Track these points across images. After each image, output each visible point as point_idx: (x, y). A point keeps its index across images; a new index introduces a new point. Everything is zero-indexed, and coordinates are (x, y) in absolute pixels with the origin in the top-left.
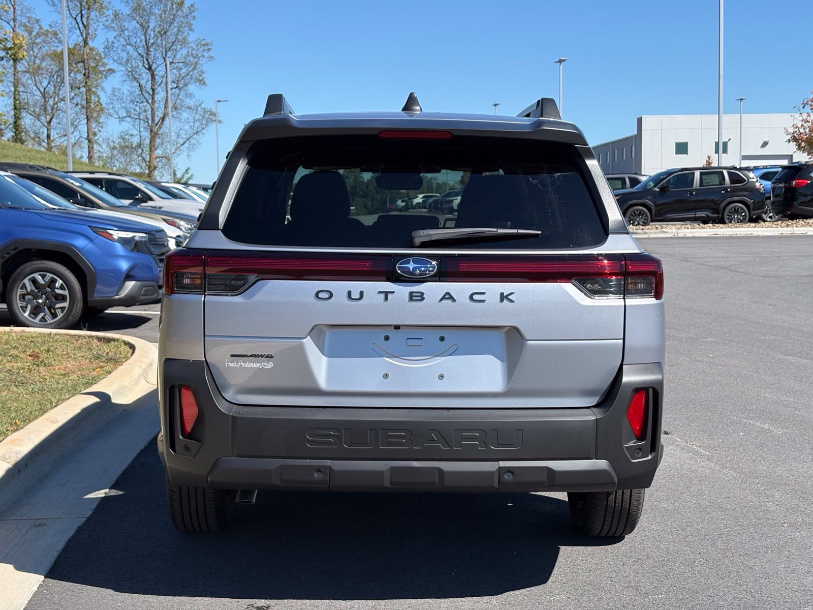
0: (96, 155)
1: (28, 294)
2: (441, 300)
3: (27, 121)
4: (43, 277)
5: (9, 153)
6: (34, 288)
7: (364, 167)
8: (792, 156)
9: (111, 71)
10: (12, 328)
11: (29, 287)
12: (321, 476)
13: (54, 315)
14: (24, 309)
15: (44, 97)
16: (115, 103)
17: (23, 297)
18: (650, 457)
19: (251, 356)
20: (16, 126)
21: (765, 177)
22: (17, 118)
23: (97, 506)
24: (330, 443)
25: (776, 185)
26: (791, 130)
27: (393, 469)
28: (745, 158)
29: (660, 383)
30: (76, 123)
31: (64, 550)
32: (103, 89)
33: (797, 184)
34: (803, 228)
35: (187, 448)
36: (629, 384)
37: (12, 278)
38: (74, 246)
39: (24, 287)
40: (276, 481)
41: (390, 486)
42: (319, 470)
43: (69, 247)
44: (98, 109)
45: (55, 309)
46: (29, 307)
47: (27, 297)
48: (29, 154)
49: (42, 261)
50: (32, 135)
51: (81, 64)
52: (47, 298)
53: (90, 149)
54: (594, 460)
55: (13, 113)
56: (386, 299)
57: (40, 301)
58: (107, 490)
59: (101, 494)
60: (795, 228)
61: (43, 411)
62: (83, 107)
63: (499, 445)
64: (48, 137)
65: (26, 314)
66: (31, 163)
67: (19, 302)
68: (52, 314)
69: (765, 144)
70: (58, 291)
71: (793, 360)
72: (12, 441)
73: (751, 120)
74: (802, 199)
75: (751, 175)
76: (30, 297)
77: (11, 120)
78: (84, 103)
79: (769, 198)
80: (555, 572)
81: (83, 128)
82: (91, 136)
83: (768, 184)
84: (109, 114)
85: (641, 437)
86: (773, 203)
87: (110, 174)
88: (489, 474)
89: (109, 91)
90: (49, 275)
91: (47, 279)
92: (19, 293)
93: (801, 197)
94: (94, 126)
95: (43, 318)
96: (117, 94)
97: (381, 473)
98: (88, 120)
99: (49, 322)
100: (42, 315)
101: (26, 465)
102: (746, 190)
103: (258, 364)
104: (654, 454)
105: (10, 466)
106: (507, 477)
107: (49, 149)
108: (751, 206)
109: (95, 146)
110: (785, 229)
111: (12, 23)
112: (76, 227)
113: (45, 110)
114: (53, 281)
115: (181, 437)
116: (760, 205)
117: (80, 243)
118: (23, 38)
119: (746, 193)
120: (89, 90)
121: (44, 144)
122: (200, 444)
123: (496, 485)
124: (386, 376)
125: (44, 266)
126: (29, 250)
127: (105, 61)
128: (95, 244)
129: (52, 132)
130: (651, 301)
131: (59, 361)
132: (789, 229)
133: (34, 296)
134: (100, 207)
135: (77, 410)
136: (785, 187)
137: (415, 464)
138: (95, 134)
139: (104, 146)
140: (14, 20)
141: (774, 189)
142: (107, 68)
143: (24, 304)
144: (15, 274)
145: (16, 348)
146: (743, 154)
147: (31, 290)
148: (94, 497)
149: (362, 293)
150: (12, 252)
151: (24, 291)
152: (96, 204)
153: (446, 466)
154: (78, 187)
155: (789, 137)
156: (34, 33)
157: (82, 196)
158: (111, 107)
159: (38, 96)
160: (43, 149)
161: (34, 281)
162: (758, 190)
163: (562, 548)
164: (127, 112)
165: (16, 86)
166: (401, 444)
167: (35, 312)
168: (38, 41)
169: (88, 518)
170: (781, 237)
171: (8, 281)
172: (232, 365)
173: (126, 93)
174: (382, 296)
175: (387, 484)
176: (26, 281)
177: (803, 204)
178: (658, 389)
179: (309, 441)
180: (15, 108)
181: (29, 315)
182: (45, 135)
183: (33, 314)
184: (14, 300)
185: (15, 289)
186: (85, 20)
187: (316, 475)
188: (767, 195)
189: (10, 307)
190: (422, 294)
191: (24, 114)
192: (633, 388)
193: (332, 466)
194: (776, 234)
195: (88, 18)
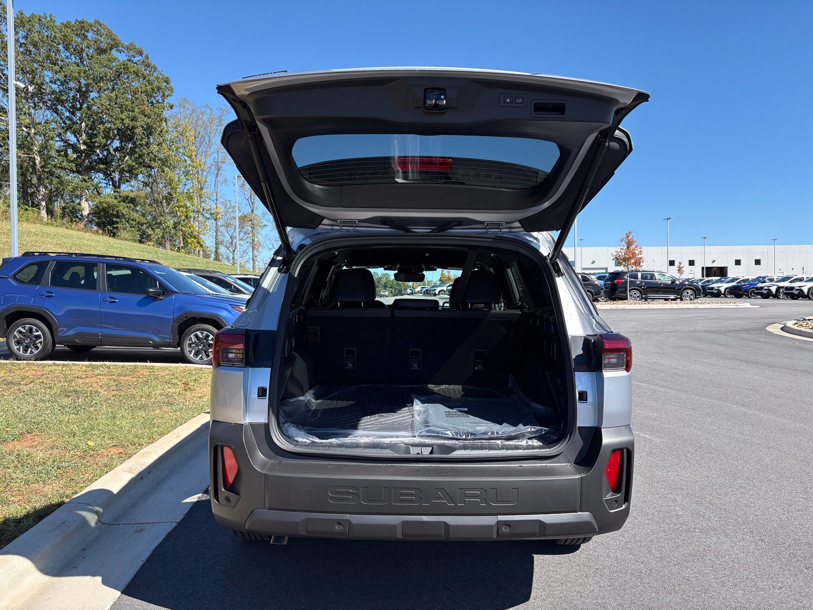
0: (257, 267)
1: (193, 343)
3: (222, 250)
4: (202, 333)
5: (211, 266)
6: (196, 340)
7: (386, 267)
8: (607, 268)
9: (265, 226)
10: (180, 364)
11: (194, 339)
12: (342, 528)
13: (208, 356)
14: (190, 352)
15: (231, 238)
16: (267, 241)
17: (190, 345)
18: (624, 507)
20: (216, 253)
21: (599, 278)
22: (217, 248)
23: (189, 511)
24: (349, 500)
25: (606, 283)
26: (615, 254)
27: (405, 523)
28: (584, 269)
29: (632, 443)
30: (247, 251)
31: (149, 561)
32: (261, 234)
33: (618, 282)
34: (622, 305)
35: (228, 499)
36: (608, 446)
37: (184, 334)
38: (221, 316)
39: (191, 339)
40: (302, 532)
41: (401, 537)
42: (339, 523)
43: (217, 316)
44: (258, 244)
45: (208, 352)
46: (193, 351)
47: (192, 345)
48: (221, 266)
49: (202, 325)
50: (225, 257)
51: (250, 222)
52: (204, 346)
53: (254, 264)
54: (580, 513)
55: (215, 246)
57: (200, 347)
58: (200, 495)
59: (194, 499)
60: (618, 305)
61: (174, 427)
62: (251, 243)
63: (498, 502)
64: (233, 258)
65: (192, 355)
66: (207, 269)
67: (188, 348)
68: (207, 355)
69: (593, 262)
70: (210, 342)
71: (646, 385)
72: (143, 454)
73: (586, 250)
74: (620, 290)
75: (593, 277)
76: (194, 345)
77: (214, 250)
78: (251, 241)
79: (603, 289)
80: (535, 585)
81: (251, 254)
82: (254, 258)
83: (602, 282)
84: (264, 247)
85: (616, 490)
86: (605, 292)
87: (255, 275)
88: (488, 528)
89: (264, 235)
90: (205, 333)
91: (204, 335)
92: (188, 343)
93: (620, 289)
94: (256, 252)
95: (201, 357)
96: (268, 237)
97: (393, 527)
98: (253, 249)
99: (205, 360)
100: (201, 355)
101: (149, 472)
102: (590, 285)
104: (626, 504)
105: (133, 476)
106: (505, 530)
107: (234, 264)
108: (594, 293)
109: (256, 262)
110: (613, 305)
111: (215, 201)
112: (222, 305)
113: (232, 244)
114: (207, 336)
115: (223, 490)
116: (598, 293)
117: (224, 314)
118: (221, 209)
119: (591, 287)
120: (254, 235)
121: (231, 262)
122: (239, 497)
123: (495, 536)
125: (202, 327)
126: (196, 318)
127: (262, 221)
128: (232, 314)
129: (235, 256)
130: (622, 373)
131: (201, 388)
132: (615, 305)
133: (196, 344)
134: (244, 293)
135: (198, 426)
136: (611, 283)
137: (425, 518)
138: (256, 257)
139: (261, 262)
140: (217, 200)
141: (605, 285)
142: (263, 224)
143: (190, 349)
144: (185, 332)
145: (177, 378)
146: (583, 267)
147: (195, 341)
148: (190, 501)
150: (184, 319)
151: (191, 342)
152: (242, 291)
153: (450, 520)
154: (233, 282)
155: (614, 257)
156: (227, 207)
157: (235, 287)
158: (265, 243)
159: (228, 238)
160: (230, 264)
161: (197, 336)
162: (597, 285)
163: (536, 556)
164: (273, 245)
165: (216, 233)
166: (412, 501)
167: (196, 354)
168: (229, 211)
169: (179, 524)
170: (611, 310)
171: (182, 336)
173: (272, 236)
175: (399, 536)
176: (192, 336)
177: (620, 292)
178: (631, 449)
179: (331, 498)
180: (216, 244)
181: (193, 356)
182: (232, 257)
183: (196, 355)
184: (185, 347)
185: (186, 341)
186: (252, 200)
187: (337, 528)
188: (601, 288)
189: (182, 350)
191: (220, 246)
192: (611, 449)
193: (351, 520)
194: (608, 308)
195: (254, 199)
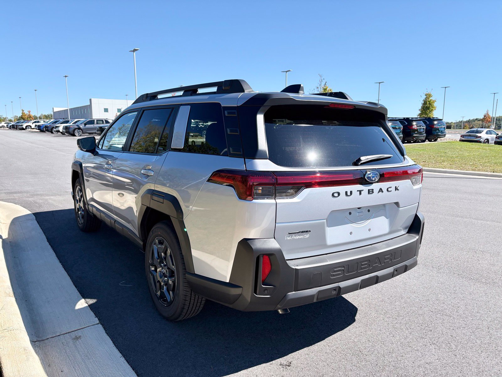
2: (378, 192)
12: (335, 292)
19: (299, 232)
24: (340, 274)
27: (362, 281)
35: (266, 292)
42: (334, 289)
54: (414, 257)
56: (360, 194)
58: (85, 300)
59: (83, 304)
63: (395, 259)
103: (302, 236)
106: (395, 273)
115: (262, 285)
122: (275, 287)
124: (351, 233)
148: (82, 307)
149: (351, 192)
153: (379, 274)
166: (366, 268)
172: (289, 238)
174: (359, 192)
179: (331, 275)
187: (333, 292)
190: (373, 190)
193: (340, 286)
